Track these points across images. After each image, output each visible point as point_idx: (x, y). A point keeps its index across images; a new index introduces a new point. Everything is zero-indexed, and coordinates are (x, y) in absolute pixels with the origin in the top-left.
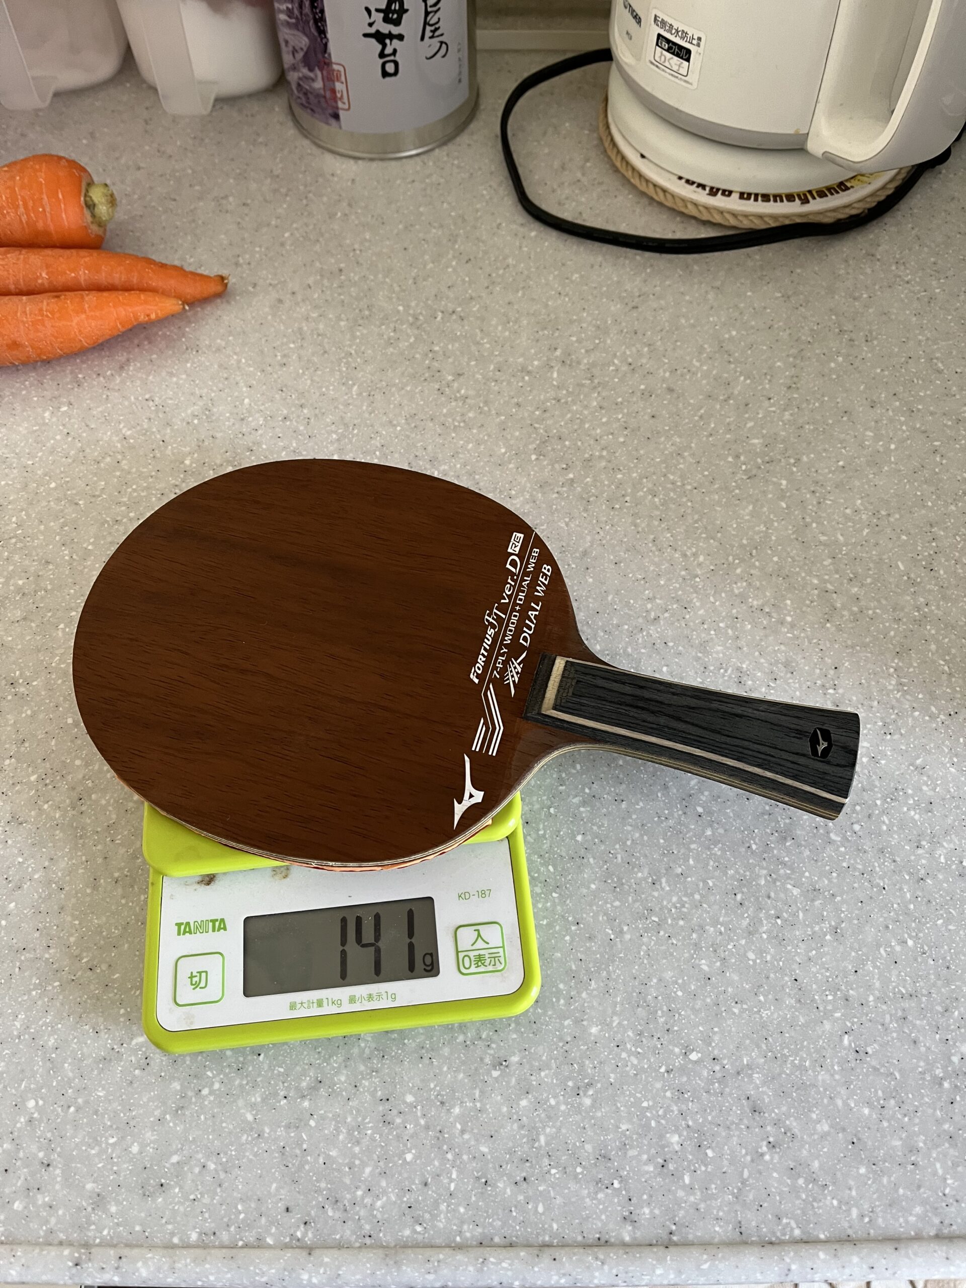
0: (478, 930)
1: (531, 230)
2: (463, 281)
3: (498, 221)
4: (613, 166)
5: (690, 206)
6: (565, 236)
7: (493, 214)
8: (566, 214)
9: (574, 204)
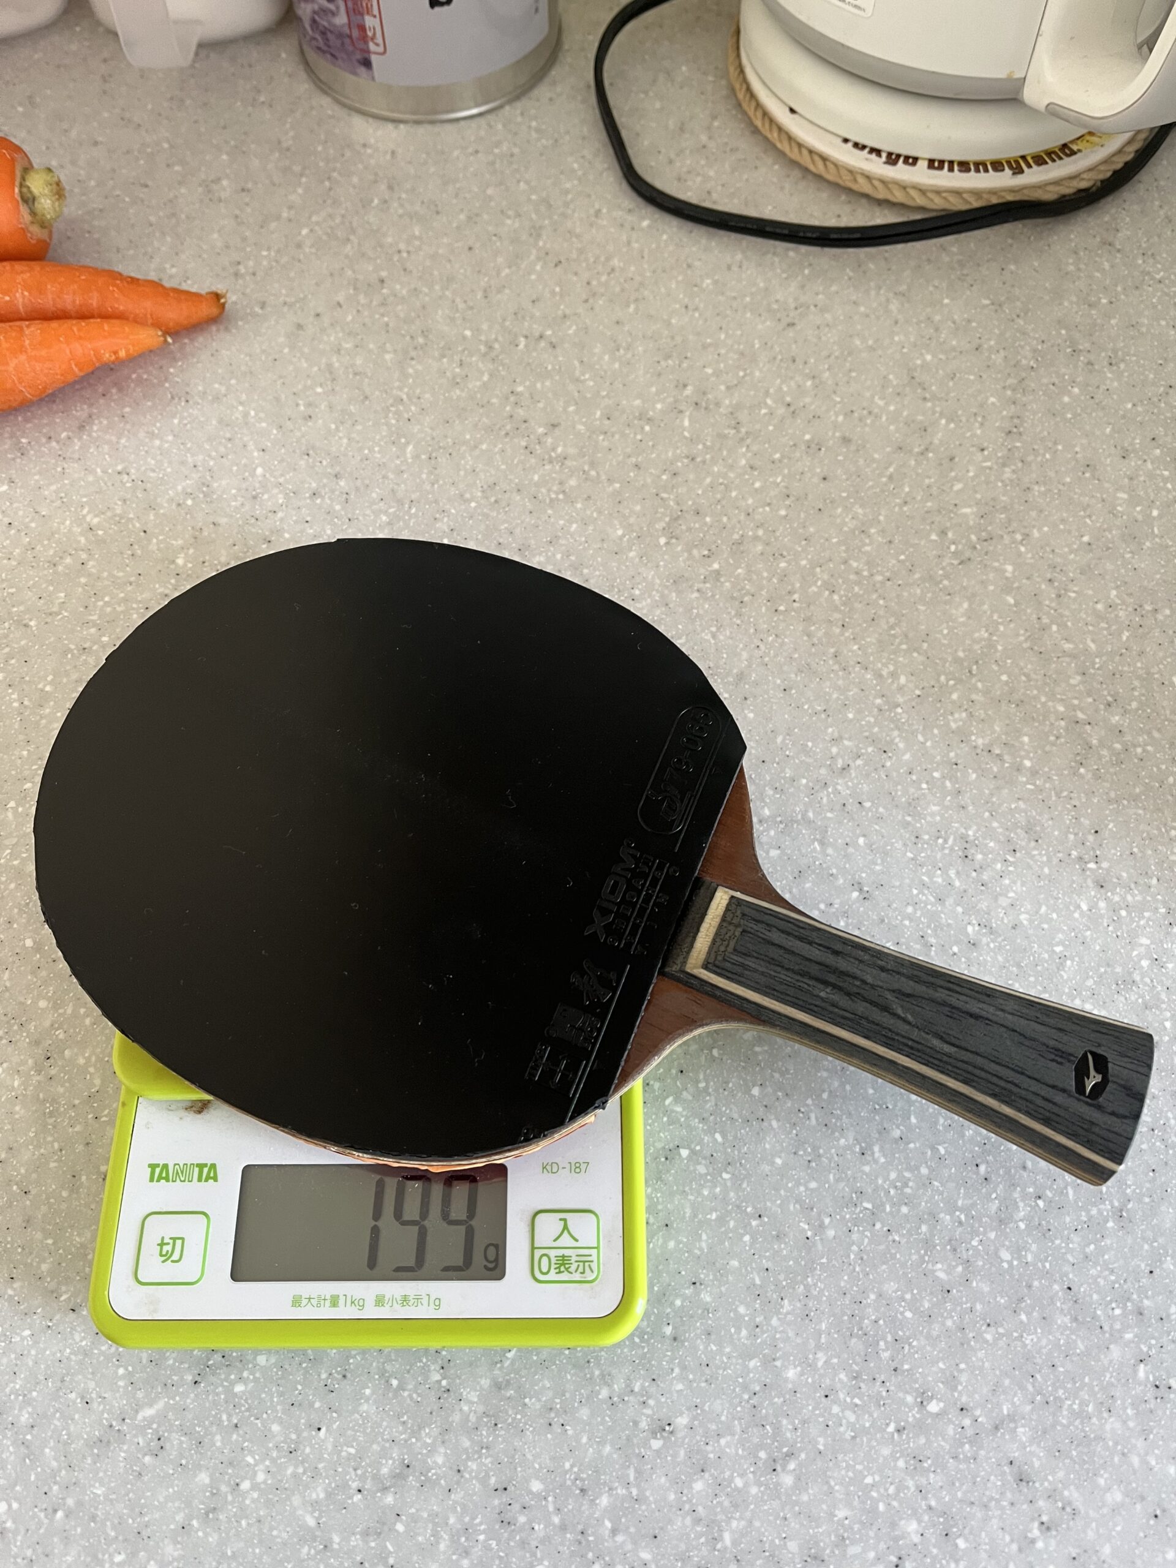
0: (565, 1220)
1: (643, 218)
2: (553, 293)
3: (597, 206)
4: (750, 123)
5: (861, 180)
6: (690, 225)
7: (589, 196)
8: (689, 193)
9: (699, 179)
